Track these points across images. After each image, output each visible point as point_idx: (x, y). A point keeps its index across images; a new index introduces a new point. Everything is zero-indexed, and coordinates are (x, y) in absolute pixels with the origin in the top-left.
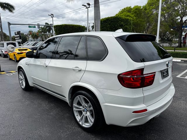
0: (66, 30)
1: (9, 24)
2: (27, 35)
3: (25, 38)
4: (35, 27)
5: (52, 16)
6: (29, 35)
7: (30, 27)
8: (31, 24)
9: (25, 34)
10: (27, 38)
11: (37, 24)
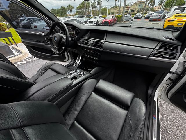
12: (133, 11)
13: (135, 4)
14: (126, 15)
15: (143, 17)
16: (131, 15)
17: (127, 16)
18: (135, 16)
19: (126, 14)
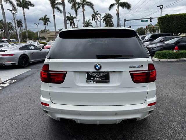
0: (171, 21)
1: (125, 20)
2: (146, 29)
3: (143, 32)
4: (147, 21)
5: (161, 7)
6: (148, 29)
7: (142, 21)
8: (144, 18)
9: (144, 28)
10: (146, 31)
11: (150, 17)
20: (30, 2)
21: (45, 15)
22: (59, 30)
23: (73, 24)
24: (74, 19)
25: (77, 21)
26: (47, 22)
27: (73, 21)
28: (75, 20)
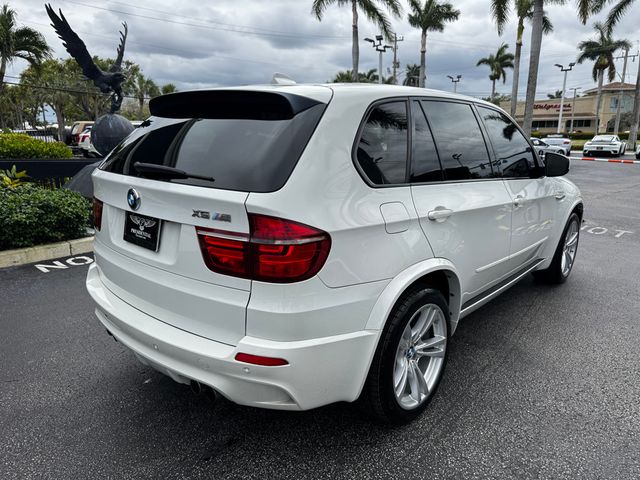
12: (588, 123)
13: (591, 94)
14: (543, 140)
15: (629, 150)
16: (568, 140)
17: (545, 145)
18: (588, 145)
19: (545, 136)
20: (448, 7)
21: (500, 46)
22: (549, 96)
23: (606, 71)
24: (613, 50)
25: (626, 57)
26: (504, 69)
27: (610, 59)
28: (618, 53)
